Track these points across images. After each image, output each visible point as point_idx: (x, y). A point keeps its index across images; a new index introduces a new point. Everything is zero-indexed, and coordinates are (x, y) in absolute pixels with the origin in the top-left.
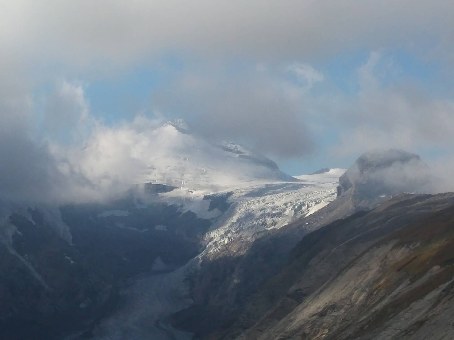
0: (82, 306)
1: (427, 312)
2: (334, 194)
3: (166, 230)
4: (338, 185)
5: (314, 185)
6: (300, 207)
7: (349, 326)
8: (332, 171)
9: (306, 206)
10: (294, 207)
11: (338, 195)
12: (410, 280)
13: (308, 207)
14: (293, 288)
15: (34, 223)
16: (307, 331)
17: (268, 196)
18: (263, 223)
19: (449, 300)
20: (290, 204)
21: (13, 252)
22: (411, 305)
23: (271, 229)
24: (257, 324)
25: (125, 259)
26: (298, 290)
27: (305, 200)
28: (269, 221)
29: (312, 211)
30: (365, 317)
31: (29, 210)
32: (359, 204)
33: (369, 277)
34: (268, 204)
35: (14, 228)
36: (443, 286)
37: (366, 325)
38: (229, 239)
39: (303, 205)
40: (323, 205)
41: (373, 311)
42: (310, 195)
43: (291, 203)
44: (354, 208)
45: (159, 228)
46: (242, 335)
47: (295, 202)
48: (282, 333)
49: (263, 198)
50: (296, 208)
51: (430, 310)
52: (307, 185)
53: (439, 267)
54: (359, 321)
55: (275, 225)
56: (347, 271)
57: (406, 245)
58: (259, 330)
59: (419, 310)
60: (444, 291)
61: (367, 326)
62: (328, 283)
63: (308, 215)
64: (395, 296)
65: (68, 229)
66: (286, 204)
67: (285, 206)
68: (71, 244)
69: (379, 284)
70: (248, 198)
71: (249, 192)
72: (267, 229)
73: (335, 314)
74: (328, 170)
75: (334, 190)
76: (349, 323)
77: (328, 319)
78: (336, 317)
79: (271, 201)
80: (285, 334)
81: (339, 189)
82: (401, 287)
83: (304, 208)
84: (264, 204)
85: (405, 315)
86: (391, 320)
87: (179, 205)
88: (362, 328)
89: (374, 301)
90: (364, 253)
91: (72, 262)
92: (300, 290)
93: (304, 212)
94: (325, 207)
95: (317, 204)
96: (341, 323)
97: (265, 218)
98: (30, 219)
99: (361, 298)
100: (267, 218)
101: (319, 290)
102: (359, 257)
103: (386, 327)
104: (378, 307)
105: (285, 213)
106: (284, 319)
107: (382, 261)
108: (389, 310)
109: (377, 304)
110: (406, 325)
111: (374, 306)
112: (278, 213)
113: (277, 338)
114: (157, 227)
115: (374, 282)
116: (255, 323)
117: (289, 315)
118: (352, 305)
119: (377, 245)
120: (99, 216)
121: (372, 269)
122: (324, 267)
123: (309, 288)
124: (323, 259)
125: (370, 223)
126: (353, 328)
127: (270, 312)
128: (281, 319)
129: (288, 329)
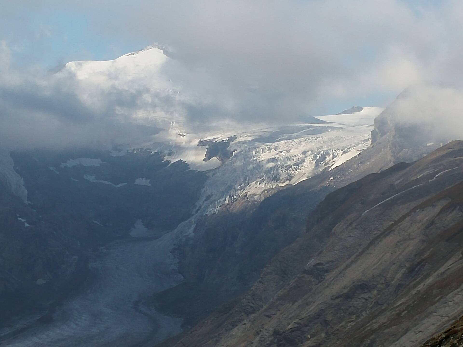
0: (40, 282)
2: (367, 140)
3: (149, 185)
4: (372, 128)
5: (341, 128)
6: (323, 157)
7: (382, 312)
8: (366, 111)
9: (331, 155)
10: (315, 156)
11: (372, 142)
13: (334, 157)
14: (312, 262)
16: (329, 318)
17: (283, 142)
18: (276, 177)
20: (310, 152)
23: (286, 185)
24: (265, 307)
25: (96, 222)
26: (318, 264)
27: (330, 148)
28: (283, 173)
29: (339, 162)
30: (403, 300)
32: (400, 154)
33: (410, 249)
34: (281, 152)
37: (404, 311)
38: (230, 197)
39: (328, 154)
40: (353, 154)
41: (414, 292)
42: (336, 141)
43: (312, 151)
44: (393, 159)
45: (141, 182)
46: (245, 322)
47: (317, 151)
48: (297, 320)
49: (275, 144)
50: (318, 158)
52: (333, 128)
54: (395, 306)
55: (290, 180)
56: (381, 241)
57: (458, 207)
58: (267, 316)
61: (406, 311)
62: (357, 256)
63: (332, 167)
64: (443, 274)
65: (22, 182)
66: (304, 153)
67: (303, 156)
68: (26, 202)
69: (423, 257)
70: (256, 144)
71: (257, 137)
72: (280, 185)
73: (366, 296)
74: (360, 109)
75: (368, 136)
76: (383, 308)
78: (366, 300)
79: (286, 148)
80: (300, 321)
81: (373, 133)
82: (450, 262)
83: (328, 159)
84: (277, 152)
85: (455, 299)
86: (436, 305)
87: (166, 152)
88: (399, 314)
89: (415, 280)
90: (404, 217)
91: (27, 225)
93: (328, 163)
94: (355, 157)
95: (345, 152)
96: (372, 308)
97: (277, 170)
99: (399, 276)
100: (279, 171)
101: (345, 265)
102: (396, 223)
103: (430, 313)
104: (421, 287)
105: (305, 164)
106: (299, 302)
107: (427, 228)
108: (434, 292)
109: (419, 283)
110: (456, 311)
111: (415, 286)
112: (294, 165)
113: (290, 327)
114: (138, 181)
115: (416, 255)
116: (262, 307)
117: (306, 297)
118: (387, 285)
119: (422, 207)
120: (63, 165)
121: (413, 239)
122: (352, 235)
123: (332, 261)
124: (351, 224)
125: (413, 178)
126: (388, 313)
127: (280, 293)
128: (296, 301)
129: (304, 314)
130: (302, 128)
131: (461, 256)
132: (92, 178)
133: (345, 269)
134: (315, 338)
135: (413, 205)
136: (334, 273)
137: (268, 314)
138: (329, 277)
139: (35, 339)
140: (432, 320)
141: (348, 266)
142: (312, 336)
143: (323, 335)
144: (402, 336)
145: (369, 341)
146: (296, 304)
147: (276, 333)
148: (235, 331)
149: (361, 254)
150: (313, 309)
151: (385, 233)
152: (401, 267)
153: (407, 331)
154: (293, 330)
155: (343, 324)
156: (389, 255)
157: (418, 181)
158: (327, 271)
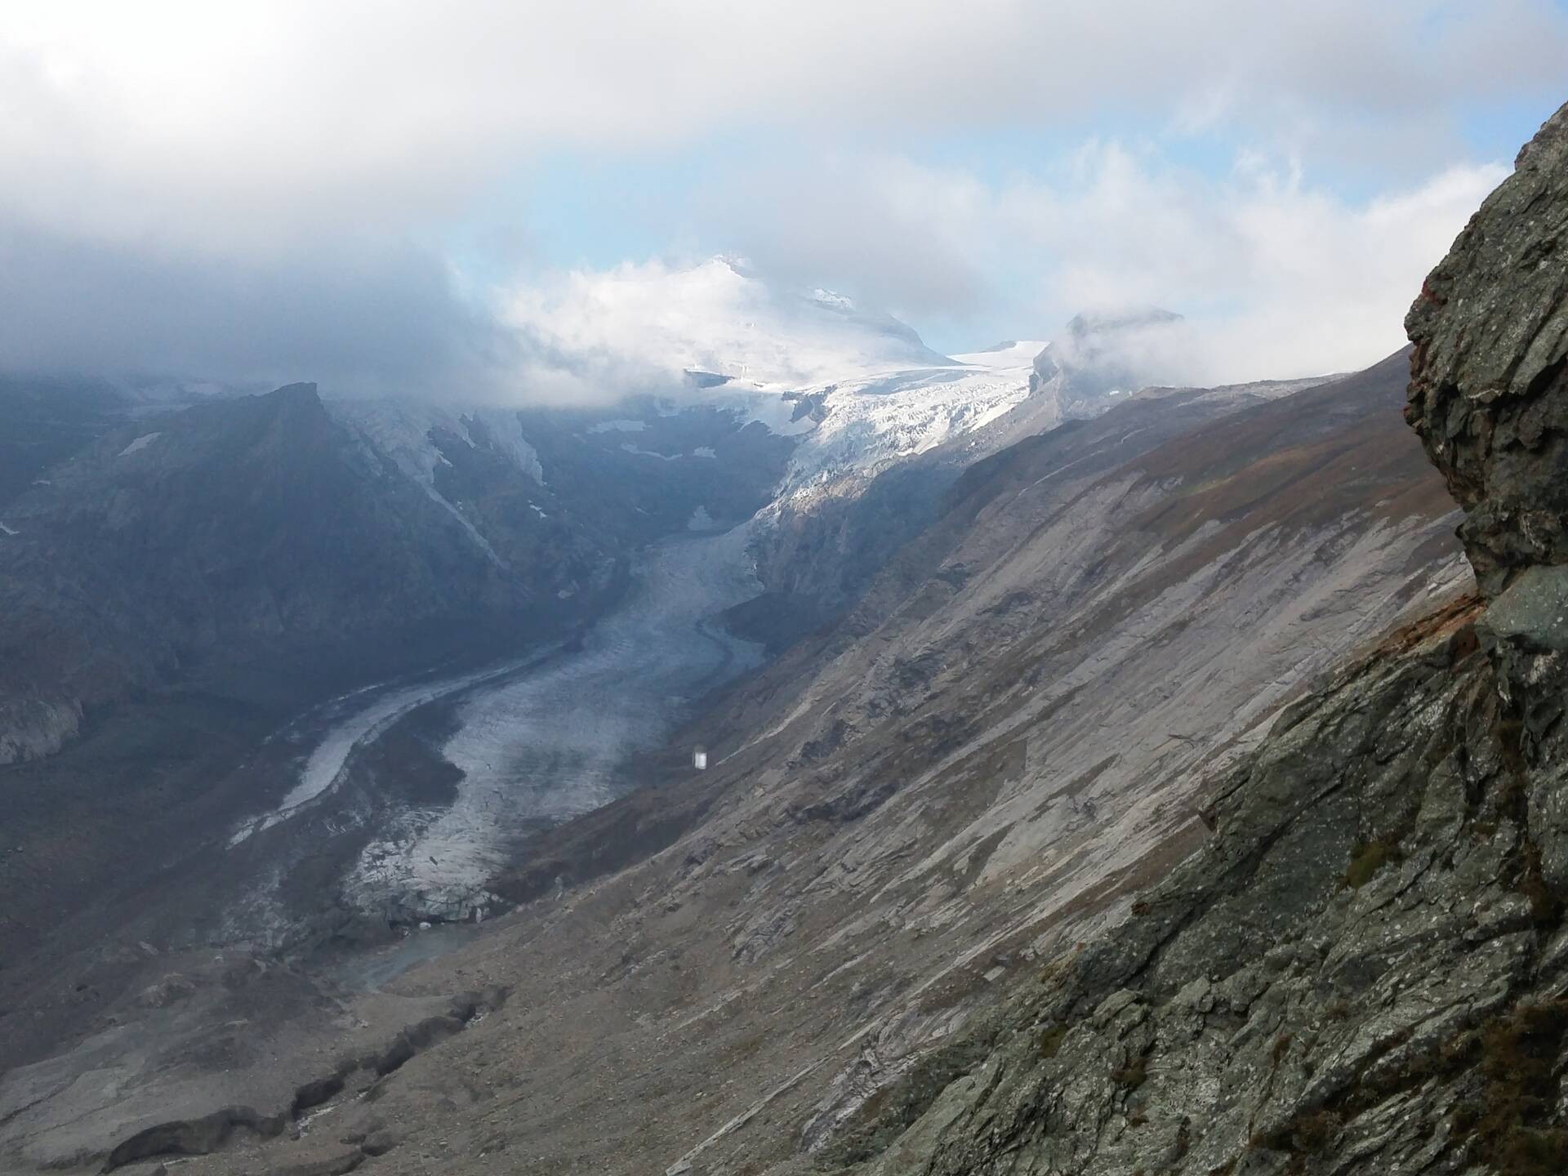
0: (563, 594)
1: (1193, 606)
2: (1023, 388)
3: (714, 457)
4: (1031, 372)
5: (987, 373)
6: (961, 414)
7: (1048, 631)
8: (1021, 346)
9: (973, 412)
10: (950, 413)
11: (1031, 391)
12: (1163, 547)
13: (976, 413)
14: (946, 564)
15: (472, 445)
16: (973, 641)
17: (902, 393)
18: (893, 442)
19: (1234, 583)
20: (941, 408)
21: (435, 497)
22: (1166, 592)
23: (908, 455)
24: (882, 627)
25: (639, 510)
26: (957, 565)
27: (970, 400)
28: (903, 438)
29: (986, 418)
30: (1079, 615)
31: (463, 420)
32: (1071, 407)
33: (1088, 541)
34: (900, 407)
35: (437, 452)
36: (1225, 558)
37: (1080, 629)
38: (829, 472)
39: (967, 409)
40: (1003, 409)
41: (1094, 603)
42: (979, 391)
43: (944, 405)
44: (1061, 416)
45: (702, 452)
46: (854, 647)
47: (951, 405)
48: (928, 644)
49: (892, 396)
50: (953, 415)
51: (1199, 600)
52: (974, 373)
53: (1218, 522)
54: (1067, 623)
55: (914, 447)
56: (1046, 531)
57: (1156, 483)
58: (885, 639)
59: (1179, 601)
60: (1224, 566)
61: (1083, 630)
62: (1013, 553)
63: (975, 428)
64: (1135, 576)
65: (534, 455)
66: (934, 408)
67: (933, 412)
68: (541, 483)
69: (1106, 554)
70: (865, 398)
71: (866, 387)
72: (900, 454)
73: (1025, 609)
74: (1013, 344)
75: (1025, 382)
76: (1050, 625)
77: (1011, 619)
78: (1026, 615)
79: (909, 403)
80: (932, 646)
81: (1033, 379)
82: (1145, 560)
83: (967, 415)
84: (895, 407)
85: (1153, 612)
86: (1127, 620)
87: (737, 409)
88: (1073, 635)
89: (1096, 585)
90: (1078, 497)
91: (543, 515)
92: (959, 565)
93: (968, 422)
94: (1007, 413)
95: (992, 406)
96: (1034, 626)
97: (895, 433)
98: (465, 437)
99: (1072, 580)
100: (898, 435)
101: (994, 567)
102: (1068, 505)
103: (1118, 633)
104: (1103, 596)
105: (934, 424)
106: (930, 620)
107: (1112, 512)
108: (1123, 602)
109: (1101, 590)
110: (1154, 629)
111: (1096, 594)
112: (920, 425)
113: (918, 654)
114: (698, 452)
115: (1096, 551)
116: (877, 626)
117: (939, 612)
118: (1056, 593)
119: (1104, 483)
120: (591, 430)
121: (1093, 528)
122: (1004, 523)
123: (977, 561)
124: (1002, 508)
125: (1091, 442)
126: (1057, 633)
127: (904, 606)
128: (925, 618)
129: (938, 636)
130: (930, 373)
131: (1161, 551)
132: (632, 449)
133: (995, 572)
134: (954, 669)
135: (1090, 480)
136: (980, 577)
137: (886, 636)
138: (972, 583)
139: (558, 675)
140: (1122, 641)
141: (999, 568)
142: (950, 666)
143: (965, 665)
144: (1078, 664)
145: (1031, 673)
146: (926, 622)
147: (898, 662)
148: (839, 661)
149: (1018, 550)
150: (949, 629)
151: (1051, 521)
152: (1075, 567)
153: (1085, 657)
154: (924, 658)
155: (992, 649)
156: (1057, 551)
157: (1096, 446)
158: (969, 575)
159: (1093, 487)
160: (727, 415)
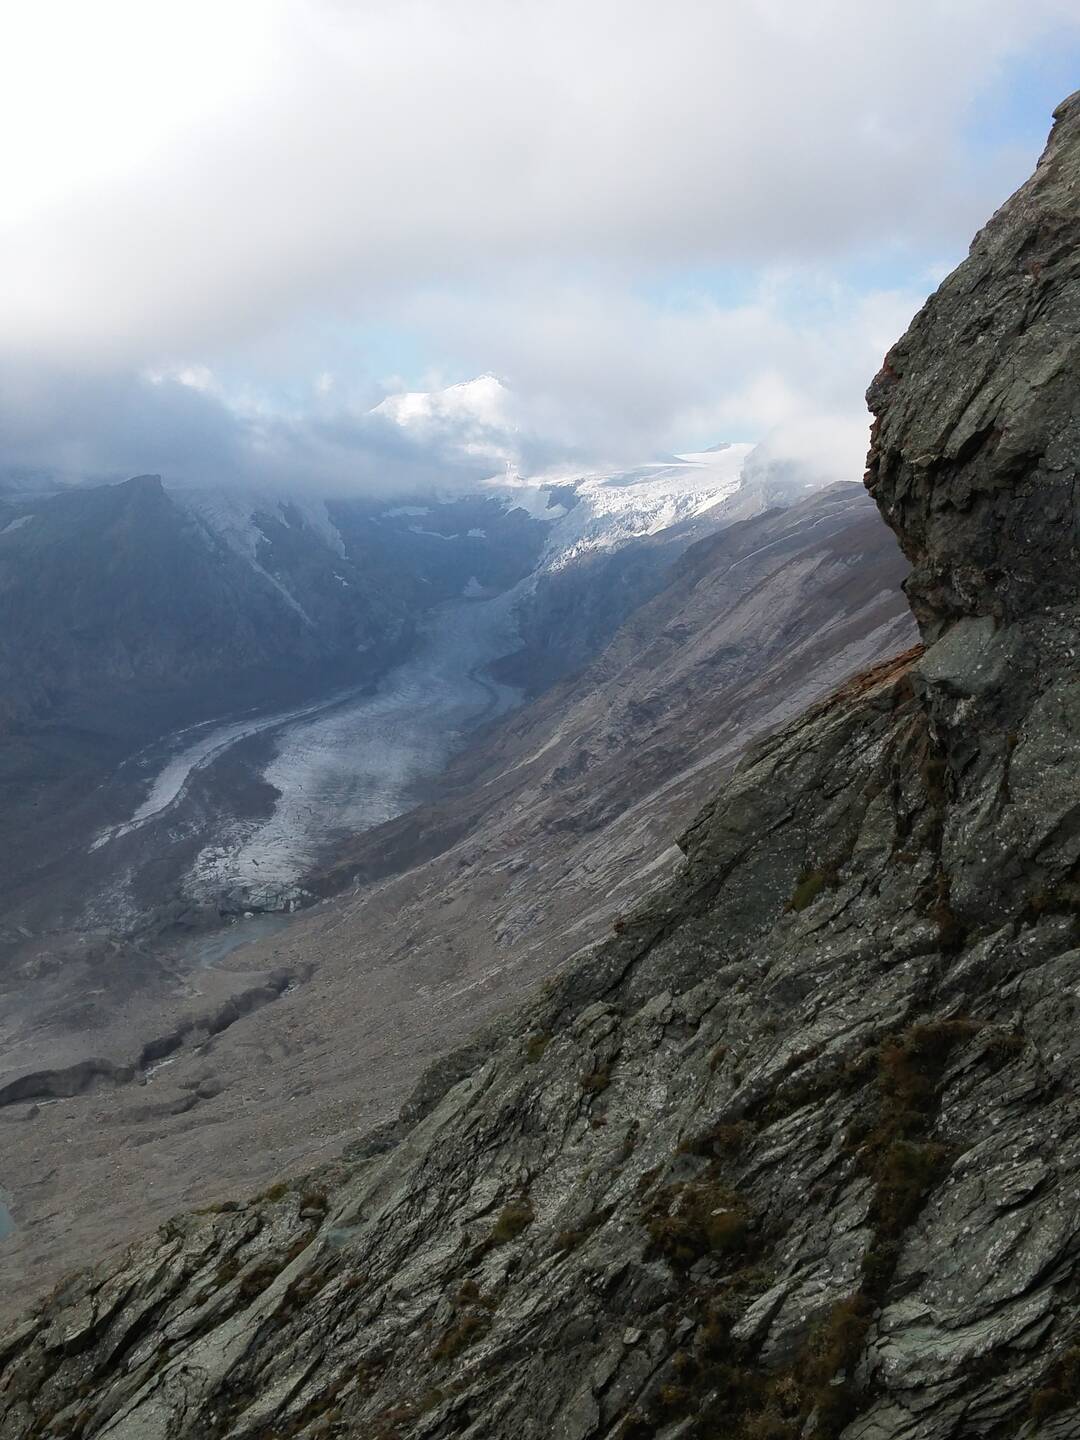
0: (361, 648)
1: (869, 659)
2: (736, 482)
3: (485, 536)
4: (742, 468)
5: (706, 469)
6: (685, 503)
7: (753, 679)
8: (734, 447)
9: (694, 501)
10: (676, 502)
11: (742, 484)
12: (846, 611)
13: (697, 502)
14: (672, 623)
15: (288, 526)
16: (692, 686)
17: (637, 485)
18: (630, 526)
19: (903, 640)
20: (669, 497)
21: (257, 568)
22: (846, 648)
23: (642, 536)
24: (619, 675)
25: (425, 580)
26: (679, 626)
27: (692, 492)
28: (639, 523)
29: (703, 508)
30: (777, 666)
31: (280, 506)
32: (774, 498)
33: (785, 607)
34: (636, 497)
35: (259, 532)
36: (895, 621)
37: (778, 677)
39: (690, 498)
40: (719, 498)
41: (789, 656)
42: (699, 484)
43: (671, 495)
44: (766, 504)
45: (475, 533)
46: (596, 691)
47: (677, 495)
48: (655, 689)
49: (629, 488)
50: (679, 503)
51: (874, 655)
52: (696, 469)
53: (891, 591)
54: (768, 672)
55: (646, 529)
56: (752, 598)
57: (841, 559)
58: (621, 685)
59: (858, 656)
60: (895, 627)
61: (780, 678)
62: (724, 616)
63: (696, 514)
64: (824, 635)
65: (338, 534)
66: (663, 498)
67: (662, 501)
68: (343, 557)
69: (800, 617)
70: (608, 489)
71: (608, 480)
72: (635, 535)
73: (735, 662)
74: (726, 446)
75: (737, 478)
76: (754, 674)
77: (724, 669)
78: (735, 665)
79: (643, 493)
80: (658, 691)
81: (743, 474)
82: (832, 621)
83: (690, 505)
84: (630, 498)
85: (837, 663)
86: (815, 670)
87: (504, 498)
88: (772, 682)
89: (791, 642)
90: (778, 571)
91: (345, 584)
92: (683, 626)
93: (690, 510)
94: (722, 502)
95: (709, 497)
96: (741, 675)
97: (632, 518)
98: (282, 520)
99: (773, 637)
100: (634, 519)
101: (709, 626)
102: (769, 577)
103: (809, 680)
104: (798, 651)
105: (663, 511)
106: (658, 669)
107: (805, 583)
108: (814, 656)
109: (795, 647)
110: (837, 678)
111: (792, 649)
112: (652, 512)
113: (648, 696)
114: (471, 533)
115: (791, 614)
116: (615, 675)
117: (664, 663)
118: (759, 648)
119: (799, 559)
120: (384, 515)
121: (789, 595)
122: (717, 591)
123: (695, 622)
124: (717, 580)
125: (789, 526)
126: (759, 680)
127: (636, 658)
128: (653, 668)
129: (663, 683)
130: (660, 469)
131: (844, 615)
132: (418, 530)
133: (710, 631)
134: (676, 709)
135: (789, 556)
136: (698, 635)
137: (622, 682)
138: (691, 640)
139: (358, 713)
140: (810, 687)
141: (714, 627)
142: (673, 707)
143: (685, 706)
144: (776, 706)
145: (737, 713)
146: (654, 672)
147: (631, 704)
148: (584, 703)
149: (729, 613)
150: (673, 677)
151: (756, 590)
152: (775, 627)
153: (782, 699)
154: (650, 701)
155: (707, 693)
156: (760, 614)
157: (795, 529)
158: (689, 633)
159: (790, 563)
160: (496, 502)
